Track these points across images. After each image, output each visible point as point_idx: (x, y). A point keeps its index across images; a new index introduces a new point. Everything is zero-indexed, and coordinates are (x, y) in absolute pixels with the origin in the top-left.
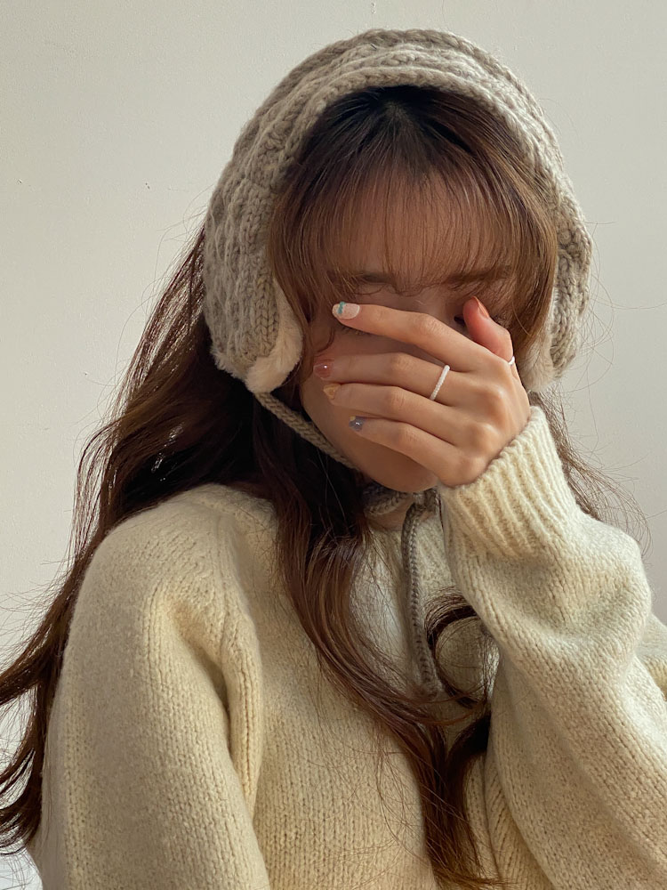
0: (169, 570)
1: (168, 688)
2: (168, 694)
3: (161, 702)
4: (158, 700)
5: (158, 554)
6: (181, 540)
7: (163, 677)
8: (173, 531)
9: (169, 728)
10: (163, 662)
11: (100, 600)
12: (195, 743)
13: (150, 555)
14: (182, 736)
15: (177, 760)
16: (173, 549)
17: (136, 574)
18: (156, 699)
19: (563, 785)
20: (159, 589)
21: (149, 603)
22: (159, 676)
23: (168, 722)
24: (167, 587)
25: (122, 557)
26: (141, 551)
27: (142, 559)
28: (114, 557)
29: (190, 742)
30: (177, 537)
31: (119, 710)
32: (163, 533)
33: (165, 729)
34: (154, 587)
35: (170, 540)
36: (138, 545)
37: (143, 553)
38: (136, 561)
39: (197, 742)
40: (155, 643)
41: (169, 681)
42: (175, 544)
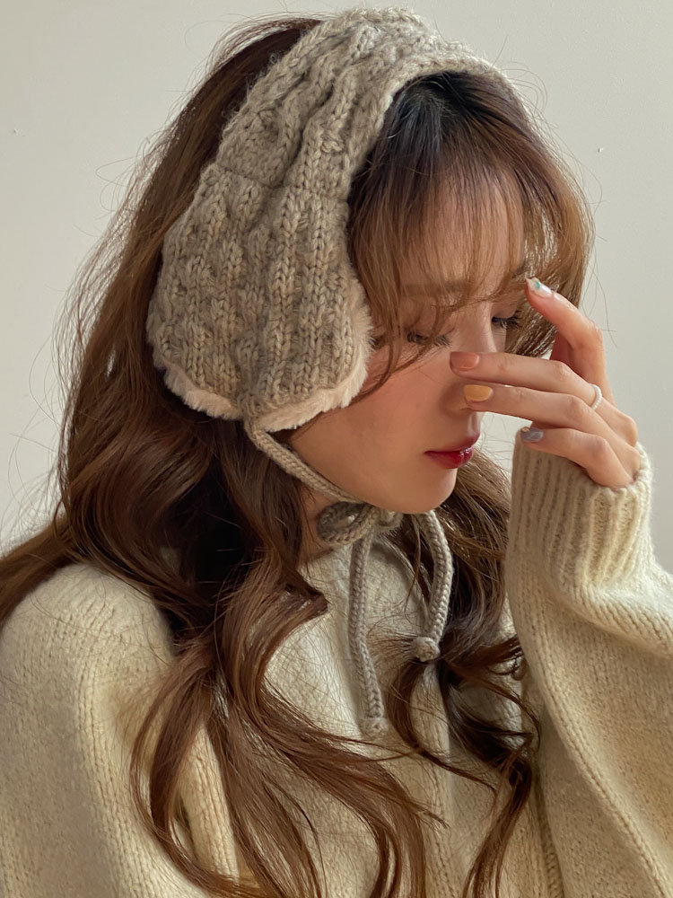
0: (91, 650)
1: (110, 801)
2: (111, 810)
3: (104, 820)
4: (101, 817)
5: (74, 631)
6: (98, 608)
7: (104, 787)
8: (85, 600)
9: (117, 852)
10: (101, 770)
11: (14, 696)
12: (150, 867)
13: (65, 633)
14: (135, 861)
15: (132, 891)
16: (91, 620)
17: (53, 661)
18: (99, 817)
19: (590, 825)
20: (86, 676)
21: (77, 697)
22: (98, 788)
23: (115, 844)
24: (95, 673)
25: (31, 640)
26: (52, 631)
27: (56, 639)
28: (21, 642)
29: (144, 866)
30: (91, 606)
31: (68, 828)
32: (75, 604)
33: (114, 853)
34: (79, 676)
35: (84, 611)
36: (47, 625)
37: (55, 632)
38: (49, 644)
39: (153, 866)
40: (88, 746)
41: (111, 792)
42: (92, 614)
